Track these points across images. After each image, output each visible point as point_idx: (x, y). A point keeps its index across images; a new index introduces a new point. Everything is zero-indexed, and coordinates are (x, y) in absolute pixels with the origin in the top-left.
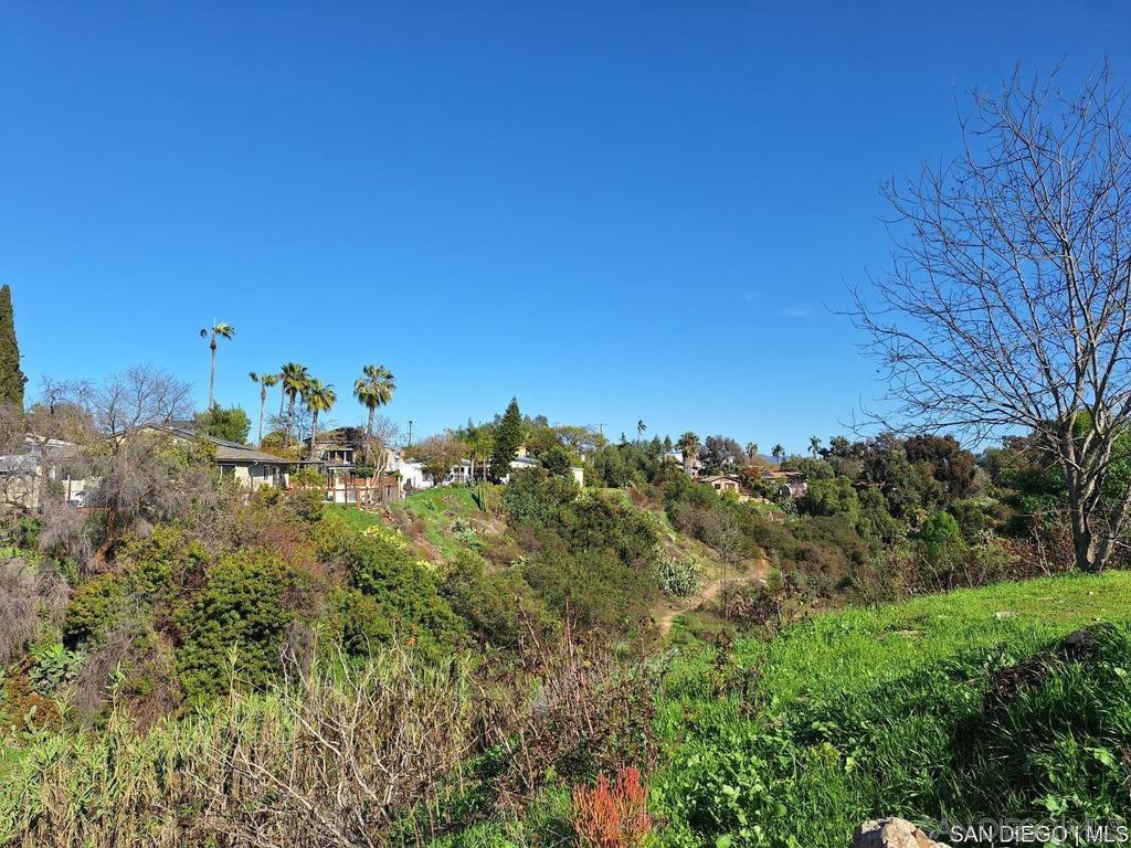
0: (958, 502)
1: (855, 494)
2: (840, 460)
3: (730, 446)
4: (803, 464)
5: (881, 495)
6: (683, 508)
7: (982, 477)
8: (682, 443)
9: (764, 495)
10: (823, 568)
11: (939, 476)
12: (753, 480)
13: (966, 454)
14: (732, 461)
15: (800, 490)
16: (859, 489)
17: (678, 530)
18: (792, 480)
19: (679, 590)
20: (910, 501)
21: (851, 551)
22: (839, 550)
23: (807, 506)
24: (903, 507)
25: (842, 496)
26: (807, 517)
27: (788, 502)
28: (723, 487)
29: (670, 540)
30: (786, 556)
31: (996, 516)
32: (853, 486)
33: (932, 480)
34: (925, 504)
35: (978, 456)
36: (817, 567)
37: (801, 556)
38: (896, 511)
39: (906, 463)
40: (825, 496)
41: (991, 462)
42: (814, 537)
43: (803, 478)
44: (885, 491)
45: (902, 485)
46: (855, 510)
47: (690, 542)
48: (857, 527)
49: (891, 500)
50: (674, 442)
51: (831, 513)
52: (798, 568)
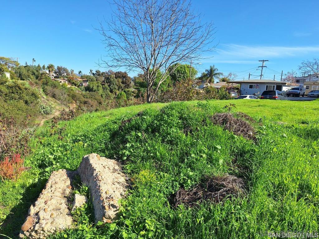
0: (126, 90)
1: (101, 86)
2: (98, 76)
3: (65, 70)
4: (87, 77)
5: (108, 87)
6: (49, 88)
7: (132, 83)
8: (49, 68)
9: (75, 85)
10: (91, 106)
11: (123, 83)
12: (72, 81)
13: (130, 78)
14: (65, 74)
15: (86, 84)
16: (102, 85)
17: (47, 95)
18: (84, 81)
19: (47, 113)
20: (115, 89)
21: (99, 102)
22: (96, 101)
23: (88, 89)
24: (113, 90)
25: (98, 87)
26: (88, 92)
27: (83, 87)
28: (62, 82)
29: (44, 98)
30: (81, 103)
31: (134, 93)
32: (101, 84)
33: (121, 84)
34: (118, 90)
35: (132, 78)
36: (90, 106)
37: (85, 103)
38: (111, 91)
39: (115, 79)
40: (93, 86)
41: (134, 80)
42: (89, 97)
43: (87, 81)
44: (109, 86)
45: (113, 84)
46: (101, 91)
47: (50, 98)
48: (101, 95)
49: (110, 88)
50: (46, 67)
51: (95, 91)
52: (84, 106)
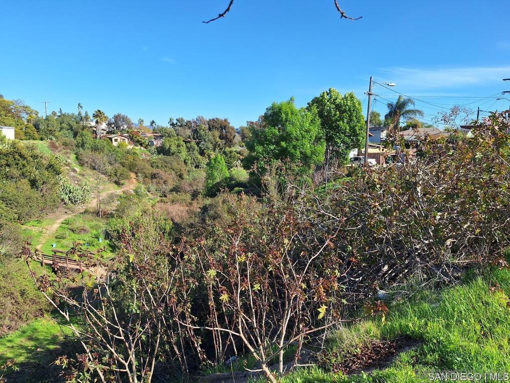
0: (228, 149)
1: (185, 145)
2: (180, 129)
3: (125, 119)
4: (162, 129)
5: (196, 146)
6: (86, 154)
7: (238, 138)
8: (95, 116)
9: (141, 145)
10: (164, 182)
11: (221, 137)
12: (136, 137)
13: (233, 128)
14: (125, 127)
15: (159, 143)
16: (186, 142)
17: (82, 165)
18: (156, 138)
19: (75, 201)
20: (208, 148)
21: (179, 173)
22: (173, 172)
23: (162, 150)
24: (205, 151)
25: (178, 146)
26: (161, 156)
27: (153, 148)
28: (119, 140)
29: (75, 171)
30: (146, 177)
31: (242, 155)
32: (184, 141)
33: (218, 139)
34: (214, 150)
35: (237, 129)
36: (162, 181)
37: (154, 176)
38: (202, 153)
39: (207, 131)
40: (170, 146)
41: (242, 132)
42: (162, 166)
43: (161, 137)
44: (198, 144)
45: (205, 141)
46: (184, 154)
47: (89, 171)
48: (185, 161)
49: (200, 148)
50: (91, 115)
51: (173, 154)
52: (152, 183)
